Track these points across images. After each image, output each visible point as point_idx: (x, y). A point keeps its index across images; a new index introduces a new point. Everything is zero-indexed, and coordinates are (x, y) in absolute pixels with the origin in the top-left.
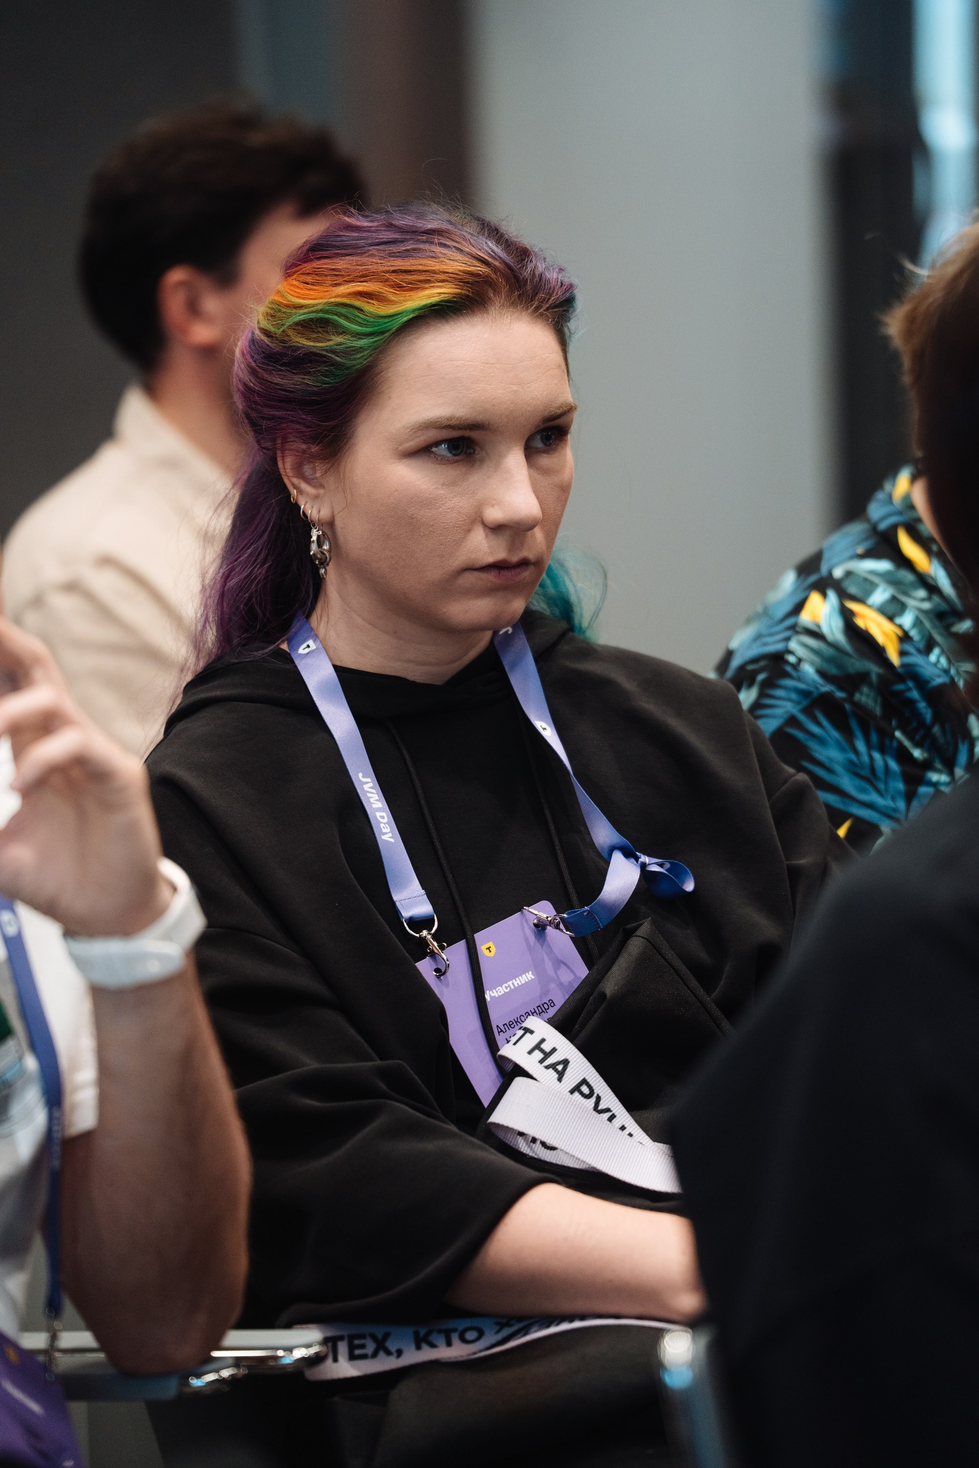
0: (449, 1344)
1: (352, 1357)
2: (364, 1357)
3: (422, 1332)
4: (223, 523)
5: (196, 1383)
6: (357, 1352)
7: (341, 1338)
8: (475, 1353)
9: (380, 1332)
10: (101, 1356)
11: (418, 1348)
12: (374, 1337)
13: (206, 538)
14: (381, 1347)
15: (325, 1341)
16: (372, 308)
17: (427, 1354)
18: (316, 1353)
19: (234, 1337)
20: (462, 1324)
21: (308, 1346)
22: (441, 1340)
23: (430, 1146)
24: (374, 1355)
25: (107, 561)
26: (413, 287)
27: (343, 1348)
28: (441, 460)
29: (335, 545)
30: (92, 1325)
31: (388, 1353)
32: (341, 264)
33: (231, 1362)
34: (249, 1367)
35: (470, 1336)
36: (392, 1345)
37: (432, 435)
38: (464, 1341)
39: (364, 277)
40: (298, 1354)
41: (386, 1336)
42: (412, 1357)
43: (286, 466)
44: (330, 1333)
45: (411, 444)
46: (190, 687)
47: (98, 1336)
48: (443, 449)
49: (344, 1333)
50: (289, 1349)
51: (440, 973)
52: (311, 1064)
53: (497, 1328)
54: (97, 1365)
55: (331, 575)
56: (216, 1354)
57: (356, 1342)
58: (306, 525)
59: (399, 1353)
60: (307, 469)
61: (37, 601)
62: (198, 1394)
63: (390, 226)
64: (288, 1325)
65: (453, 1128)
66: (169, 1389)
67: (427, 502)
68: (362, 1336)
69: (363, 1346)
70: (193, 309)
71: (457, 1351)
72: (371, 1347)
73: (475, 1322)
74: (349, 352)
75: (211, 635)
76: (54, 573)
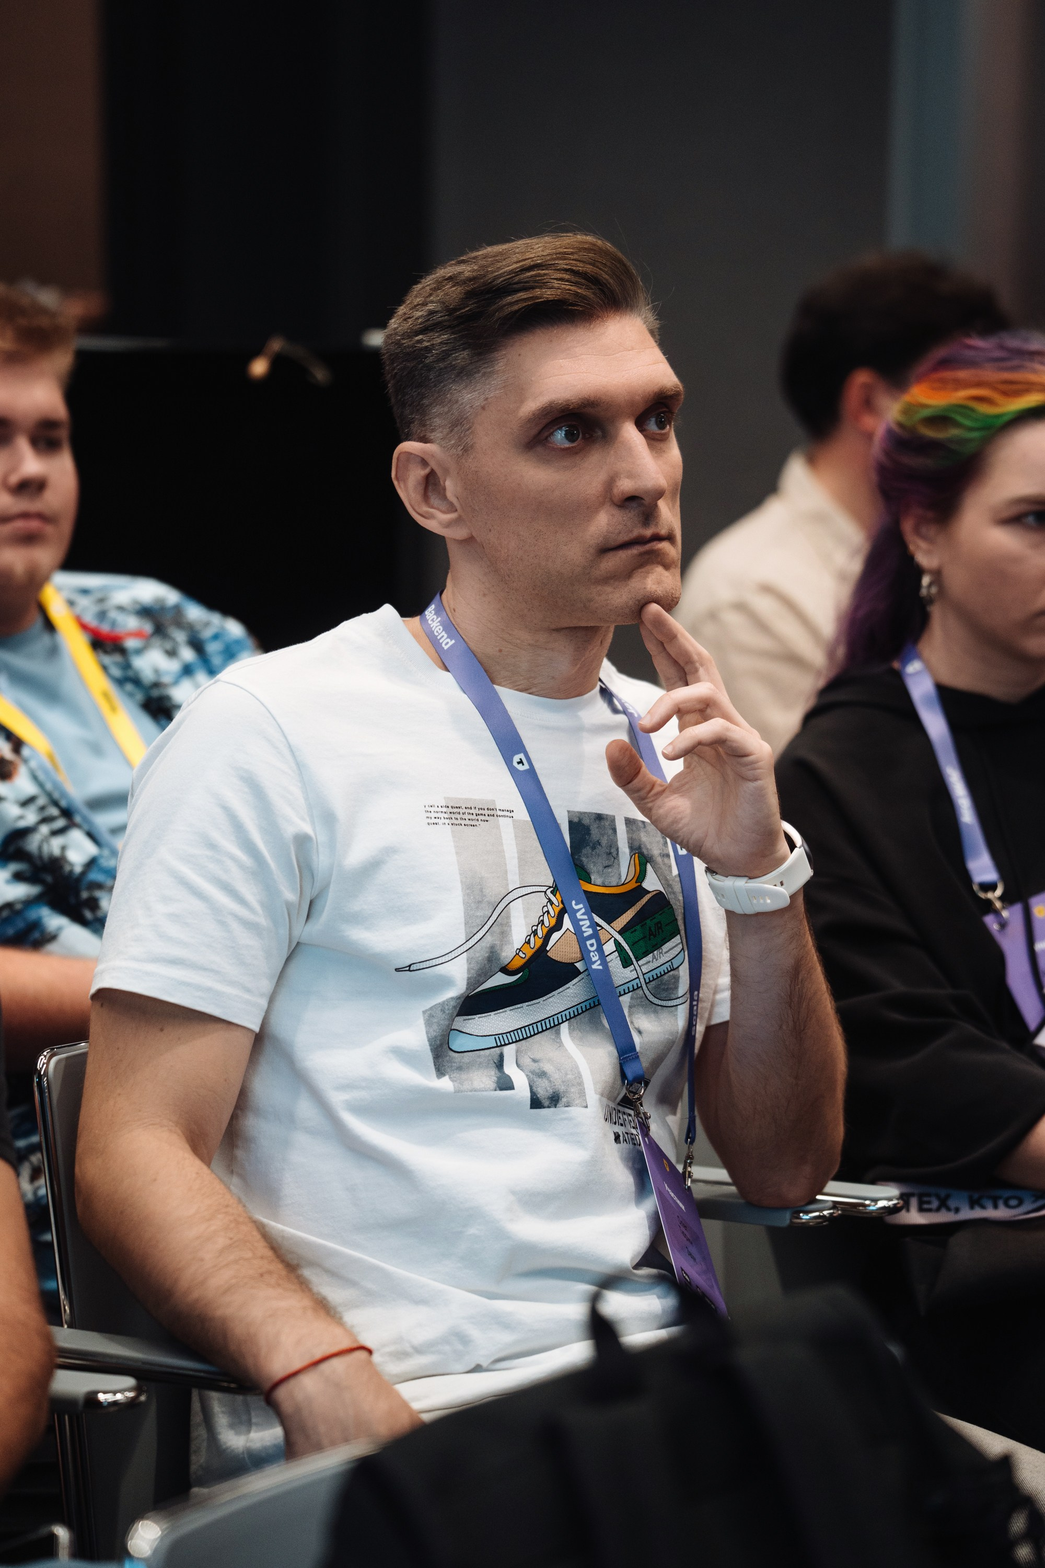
0: (996, 1207)
1: (921, 1210)
2: (930, 1210)
3: (976, 1196)
4: (855, 567)
5: (805, 1217)
6: (926, 1206)
7: (912, 1195)
8: (1014, 1216)
9: (943, 1192)
10: (733, 1189)
11: (972, 1207)
12: (938, 1197)
13: (842, 576)
14: (943, 1205)
15: (902, 1196)
16: (984, 409)
17: (978, 1213)
18: (895, 1205)
19: (833, 1186)
20: (1007, 1193)
21: (890, 1199)
22: (989, 1204)
23: (988, 1058)
24: (938, 1210)
25: (767, 589)
26: (1017, 393)
27: (914, 1202)
28: (1028, 528)
29: (942, 591)
30: (727, 1164)
31: (949, 1209)
32: (962, 374)
33: (830, 1204)
34: (842, 1210)
35: (1013, 1202)
36: (952, 1203)
37: (1023, 508)
38: (1007, 1205)
39: (979, 384)
40: (881, 1204)
41: (948, 1197)
42: (967, 1214)
43: (907, 526)
44: (906, 1190)
45: (1007, 514)
46: (823, 692)
47: (731, 1174)
48: (1030, 520)
49: (916, 1191)
50: (875, 1201)
51: (1003, 925)
52: (898, 987)
53: (1033, 1199)
54: (730, 1195)
55: (937, 613)
56: (819, 1197)
57: (925, 1199)
58: (919, 572)
59: (957, 1210)
60: (924, 530)
61: (713, 615)
62: (805, 1226)
63: (1002, 347)
64: (873, 1182)
65: (1005, 1045)
66: (785, 1219)
67: (1016, 560)
68: (929, 1195)
69: (929, 1203)
70: (868, 405)
71: (1001, 1213)
72: (935, 1204)
73: (1019, 1193)
74: (962, 441)
75: (841, 652)
76: (725, 594)
